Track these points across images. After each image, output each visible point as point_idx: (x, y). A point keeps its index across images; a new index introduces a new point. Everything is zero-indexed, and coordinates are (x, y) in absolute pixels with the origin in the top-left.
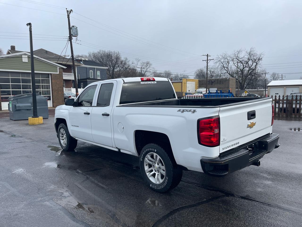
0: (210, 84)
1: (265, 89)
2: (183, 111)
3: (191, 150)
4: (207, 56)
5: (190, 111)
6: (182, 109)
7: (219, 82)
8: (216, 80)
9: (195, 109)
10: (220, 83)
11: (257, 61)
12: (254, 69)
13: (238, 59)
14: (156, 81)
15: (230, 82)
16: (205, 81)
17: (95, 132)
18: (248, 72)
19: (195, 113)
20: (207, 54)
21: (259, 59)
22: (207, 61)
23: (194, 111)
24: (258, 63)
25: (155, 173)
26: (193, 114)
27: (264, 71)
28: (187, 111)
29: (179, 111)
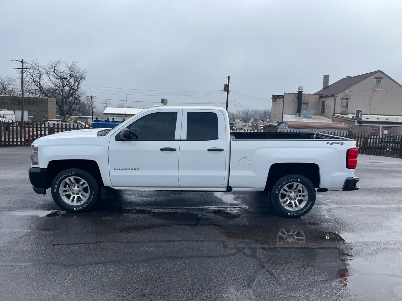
0: (16, 105)
1: (92, 117)
2: (332, 144)
3: (338, 174)
4: (21, 62)
5: (338, 143)
6: (330, 142)
7: (31, 103)
8: (27, 99)
9: (342, 142)
10: (34, 104)
11: (79, 79)
12: (77, 89)
13: (56, 73)
15: (49, 104)
16: (6, 99)
17: (183, 173)
18: (70, 92)
19: (344, 145)
20: (22, 60)
21: (81, 78)
22: (21, 70)
23: (342, 144)
24: (80, 82)
25: (291, 201)
26: (342, 145)
27: (83, 93)
28: (335, 143)
29: (328, 143)
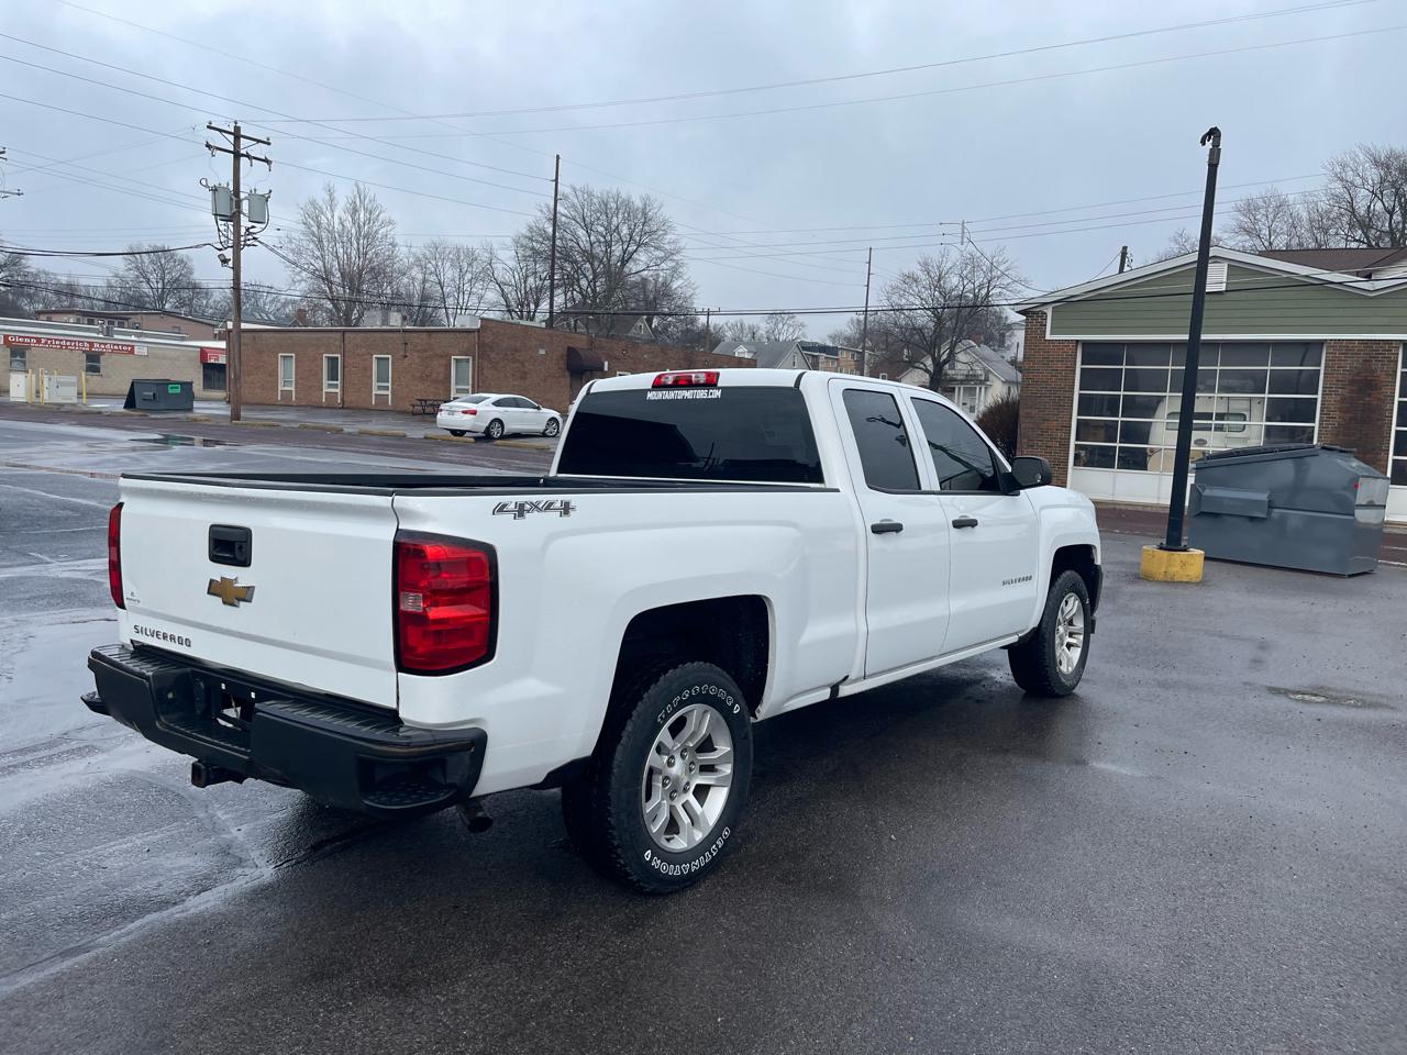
14: (719, 388)
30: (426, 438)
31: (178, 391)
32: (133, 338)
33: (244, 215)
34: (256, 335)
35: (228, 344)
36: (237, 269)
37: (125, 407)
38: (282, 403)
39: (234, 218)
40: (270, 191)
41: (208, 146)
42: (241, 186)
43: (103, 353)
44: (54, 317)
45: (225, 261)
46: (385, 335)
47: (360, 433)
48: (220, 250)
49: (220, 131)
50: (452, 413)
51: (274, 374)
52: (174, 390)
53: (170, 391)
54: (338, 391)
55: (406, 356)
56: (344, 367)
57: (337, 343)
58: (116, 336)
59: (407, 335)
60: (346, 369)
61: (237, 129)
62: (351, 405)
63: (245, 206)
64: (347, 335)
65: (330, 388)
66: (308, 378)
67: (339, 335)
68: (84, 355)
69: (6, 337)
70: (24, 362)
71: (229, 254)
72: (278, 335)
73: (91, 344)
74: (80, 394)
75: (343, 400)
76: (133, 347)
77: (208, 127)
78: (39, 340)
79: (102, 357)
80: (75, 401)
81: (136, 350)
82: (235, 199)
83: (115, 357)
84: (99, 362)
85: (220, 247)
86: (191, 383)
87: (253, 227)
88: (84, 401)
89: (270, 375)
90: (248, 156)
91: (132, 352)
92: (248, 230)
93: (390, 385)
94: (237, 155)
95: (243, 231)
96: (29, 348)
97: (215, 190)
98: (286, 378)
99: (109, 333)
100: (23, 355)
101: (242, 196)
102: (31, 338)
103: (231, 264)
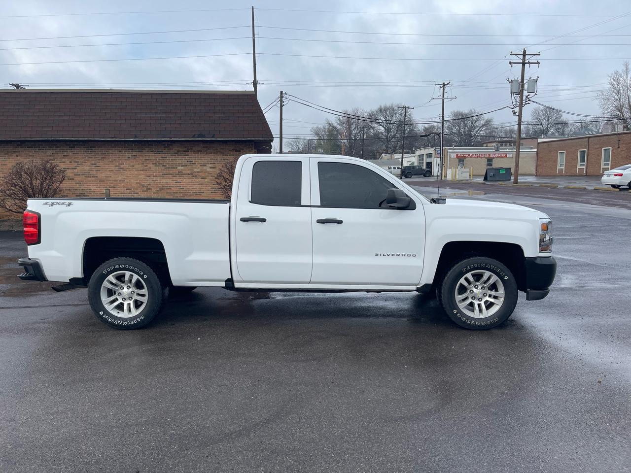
30: (595, 189)
31: (504, 172)
32: (507, 150)
33: (525, 90)
34: (549, 143)
35: (538, 150)
36: (520, 116)
37: (484, 180)
38: (559, 175)
39: (521, 93)
40: (538, 77)
41: (510, 63)
42: (525, 77)
43: (494, 158)
44: (489, 145)
45: (515, 113)
46: (609, 137)
47: (564, 188)
48: (513, 108)
49: (516, 55)
50: (609, 175)
51: (556, 161)
52: (503, 172)
53: (501, 172)
54: (584, 167)
55: (619, 147)
56: (588, 155)
57: (586, 143)
58: (500, 150)
59: (621, 136)
60: (589, 156)
61: (525, 52)
62: (590, 174)
63: (526, 87)
64: (590, 139)
65: (581, 166)
66: (571, 162)
67: (587, 139)
68: (486, 160)
69: (457, 155)
70: (463, 164)
71: (517, 110)
72: (558, 143)
73: (489, 155)
74: (470, 176)
75: (586, 172)
76: (506, 154)
77: (511, 54)
78: (469, 155)
79: (493, 160)
80: (468, 178)
81: (508, 155)
82: (521, 84)
83: (498, 159)
84: (492, 162)
85: (513, 107)
86: (510, 169)
87: (529, 95)
88: (472, 178)
89: (554, 162)
90: (529, 63)
91: (506, 156)
92: (527, 97)
93: (610, 163)
94: (524, 64)
95: (524, 98)
96: (465, 158)
97: (511, 82)
98: (561, 164)
99: (497, 149)
100: (463, 161)
101: (525, 82)
102: (466, 154)
103: (517, 114)
